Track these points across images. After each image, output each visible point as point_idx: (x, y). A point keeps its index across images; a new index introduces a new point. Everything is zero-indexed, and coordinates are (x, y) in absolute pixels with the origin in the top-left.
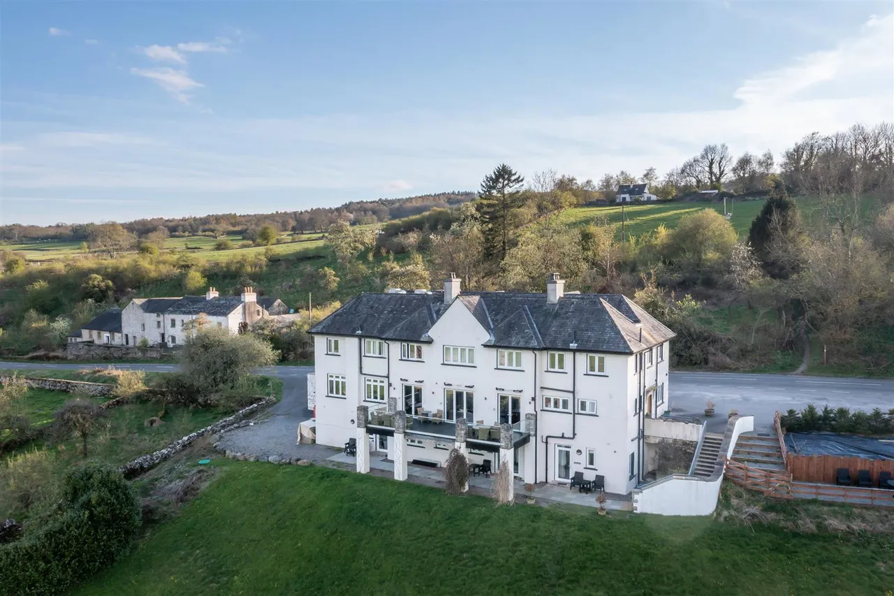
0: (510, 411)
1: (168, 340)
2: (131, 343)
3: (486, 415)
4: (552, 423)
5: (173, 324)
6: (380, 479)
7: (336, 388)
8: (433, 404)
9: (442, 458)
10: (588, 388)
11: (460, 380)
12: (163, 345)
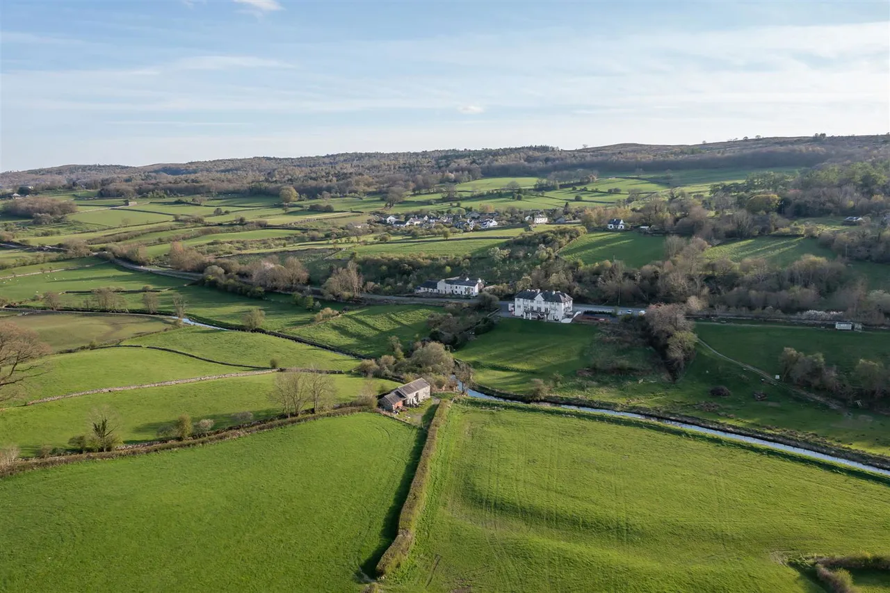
0: (546, 310)
1: (454, 292)
2: (440, 292)
3: (543, 310)
4: (552, 312)
5: (456, 287)
6: (527, 320)
7: (519, 306)
8: (535, 309)
9: (536, 317)
10: (557, 307)
11: (539, 305)
12: (453, 294)
